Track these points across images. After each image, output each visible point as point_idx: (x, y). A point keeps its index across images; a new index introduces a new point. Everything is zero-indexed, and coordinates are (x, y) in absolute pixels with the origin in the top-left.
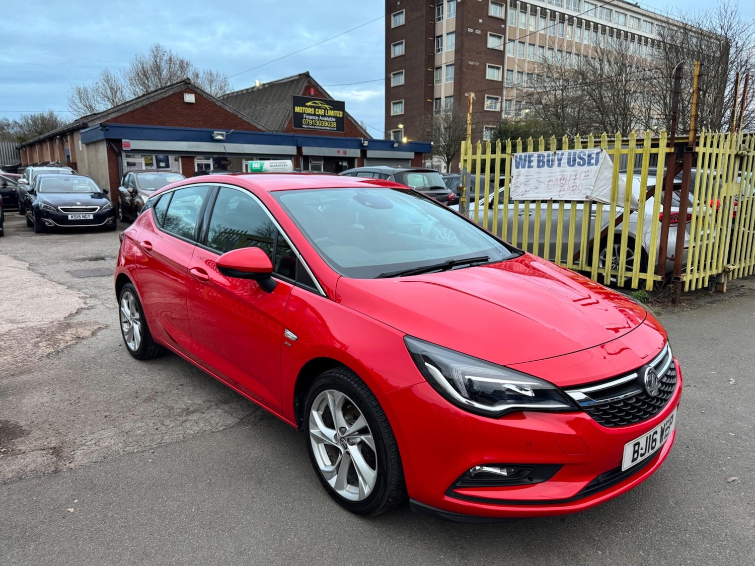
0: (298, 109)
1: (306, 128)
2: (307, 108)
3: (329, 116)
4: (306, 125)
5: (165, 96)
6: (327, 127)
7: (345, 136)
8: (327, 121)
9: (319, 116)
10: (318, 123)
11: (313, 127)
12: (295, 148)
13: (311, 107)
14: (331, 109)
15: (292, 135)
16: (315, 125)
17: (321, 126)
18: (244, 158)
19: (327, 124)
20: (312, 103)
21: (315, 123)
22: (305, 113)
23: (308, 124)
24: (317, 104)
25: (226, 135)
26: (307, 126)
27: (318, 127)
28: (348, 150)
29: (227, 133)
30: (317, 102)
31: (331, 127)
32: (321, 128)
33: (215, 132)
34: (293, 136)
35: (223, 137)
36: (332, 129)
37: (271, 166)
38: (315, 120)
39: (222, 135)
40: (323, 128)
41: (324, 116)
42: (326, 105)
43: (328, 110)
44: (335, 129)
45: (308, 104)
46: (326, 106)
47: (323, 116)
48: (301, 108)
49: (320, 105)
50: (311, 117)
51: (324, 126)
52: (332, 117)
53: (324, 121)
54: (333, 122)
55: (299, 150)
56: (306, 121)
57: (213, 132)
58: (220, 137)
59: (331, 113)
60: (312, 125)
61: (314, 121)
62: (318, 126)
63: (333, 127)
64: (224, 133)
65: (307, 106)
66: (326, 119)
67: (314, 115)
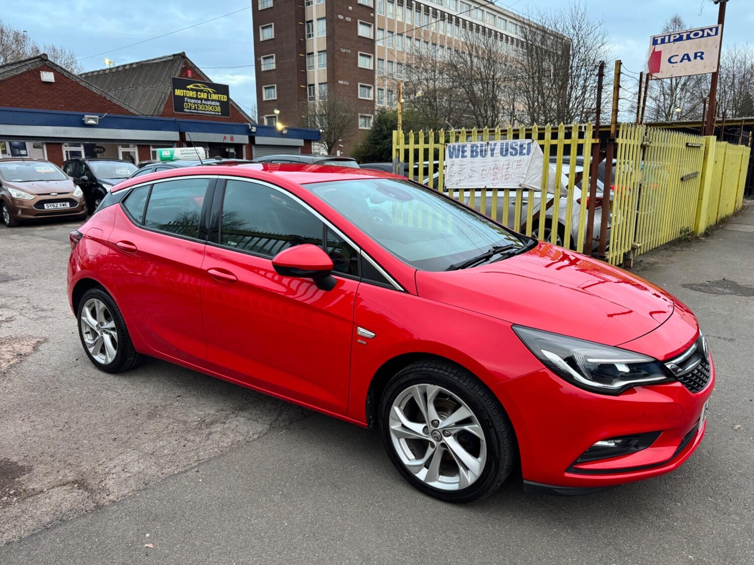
0: (178, 92)
1: (188, 112)
2: (188, 91)
3: (212, 100)
4: (188, 109)
5: (17, 73)
6: (211, 111)
7: (230, 121)
8: (211, 105)
9: (201, 99)
10: (201, 107)
11: (196, 111)
12: (177, 134)
13: (192, 90)
14: (215, 93)
15: (174, 120)
16: (198, 110)
17: (204, 110)
18: (120, 145)
19: (211, 108)
20: (194, 86)
21: (198, 107)
22: (186, 97)
23: (190, 109)
24: (200, 87)
25: (99, 119)
26: (189, 111)
27: (201, 112)
28: (235, 136)
29: (100, 117)
30: (199, 85)
31: (215, 112)
32: (204, 112)
33: (86, 116)
34: (175, 121)
35: (96, 121)
36: (217, 113)
37: (182, 154)
38: (197, 104)
39: (94, 119)
40: (207, 112)
41: (207, 100)
42: (209, 88)
43: (211, 93)
44: (220, 114)
45: (189, 87)
46: (209, 89)
47: (206, 100)
48: (181, 90)
49: (202, 88)
50: (193, 101)
51: (208, 111)
52: (215, 101)
53: (207, 105)
54: (217, 106)
55: (182, 135)
56: (188, 105)
57: (84, 116)
58: (91, 122)
59: (215, 97)
60: (195, 109)
61: (196, 105)
62: (201, 110)
63: (218, 112)
64: (97, 117)
65: (188, 89)
66: (209, 103)
67: (197, 98)
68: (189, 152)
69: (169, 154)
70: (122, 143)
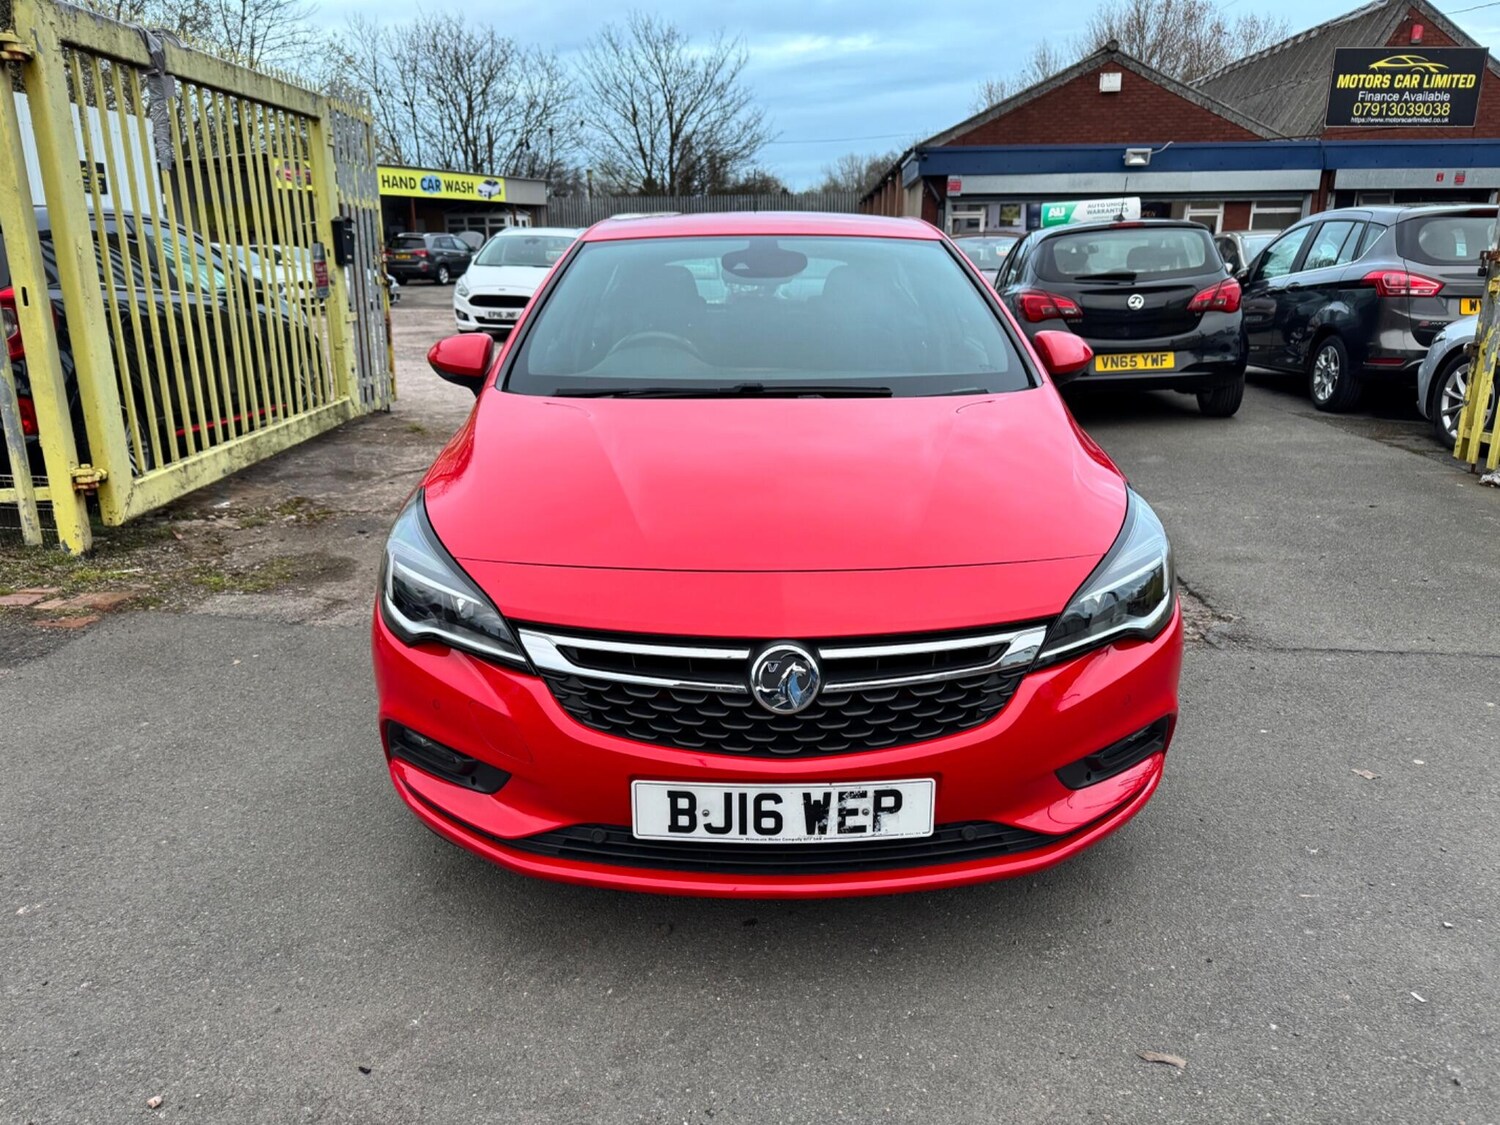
0: (1345, 81)
1: (1361, 124)
2: (1371, 76)
3: (1432, 91)
4: (1361, 116)
5: (1062, 83)
6: (1423, 116)
7: (1473, 137)
8: (1424, 103)
9: (1401, 91)
10: (1396, 109)
11: (1381, 120)
12: (1317, 174)
13: (1382, 71)
14: (1442, 72)
15: (1316, 144)
16: (1387, 116)
17: (1405, 116)
18: (1188, 203)
19: (1423, 109)
20: (1388, 62)
21: (1389, 109)
22: (1364, 88)
23: (1369, 114)
24: (1405, 62)
25: (1152, 156)
26: (1363, 120)
27: (1395, 120)
28: (1470, 172)
29: (1154, 150)
30: (1404, 57)
31: (1433, 117)
32: (1403, 120)
33: (1129, 150)
34: (1319, 147)
35: (1145, 159)
36: (1438, 120)
38: (1389, 103)
39: (1144, 155)
40: (1410, 120)
41: (1420, 89)
42: (1430, 61)
43: (1431, 74)
44: (1446, 120)
45: (1375, 66)
46: (1427, 65)
47: (1413, 91)
48: (1356, 76)
49: (1412, 64)
50: (1378, 97)
51: (1414, 115)
52: (1440, 90)
53: (1415, 102)
54: (1442, 102)
55: (1328, 177)
56: (1364, 107)
57: (1125, 150)
58: (1139, 161)
59: (1441, 81)
60: (1380, 115)
61: (1385, 106)
62: (1397, 116)
63: (1441, 116)
64: (1149, 150)
65: (1374, 72)
66: (1420, 97)
67: (1391, 90)
68: (1106, 208)
69: (1063, 213)
70: (1192, 200)
